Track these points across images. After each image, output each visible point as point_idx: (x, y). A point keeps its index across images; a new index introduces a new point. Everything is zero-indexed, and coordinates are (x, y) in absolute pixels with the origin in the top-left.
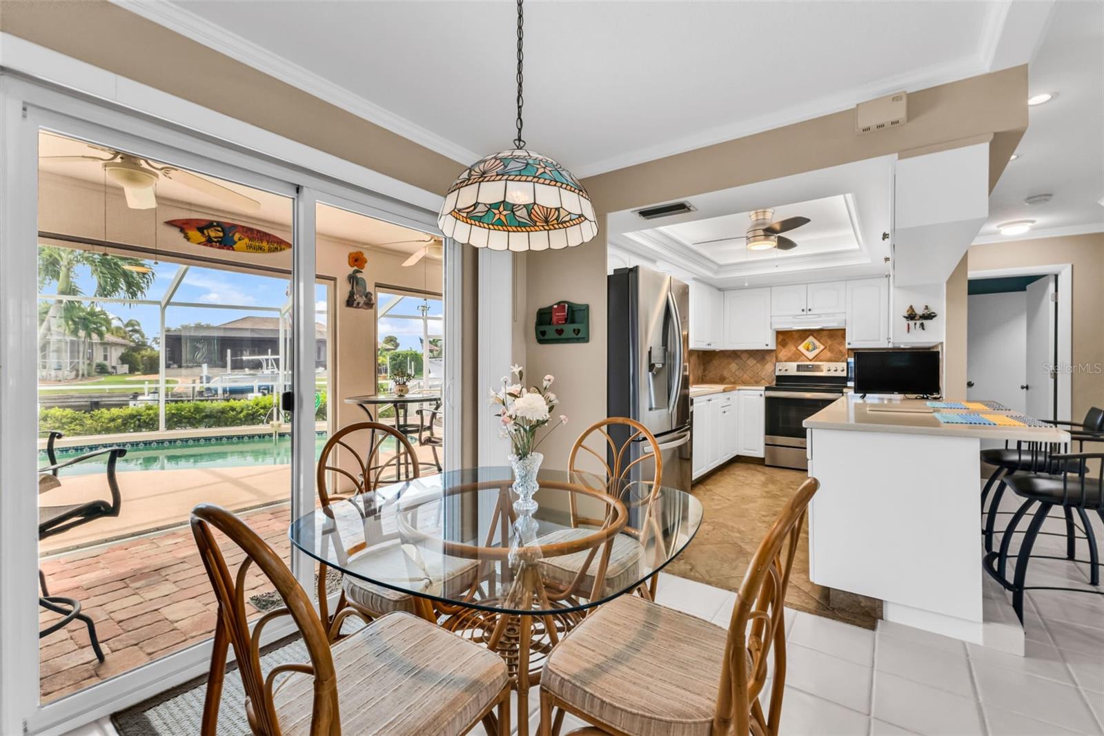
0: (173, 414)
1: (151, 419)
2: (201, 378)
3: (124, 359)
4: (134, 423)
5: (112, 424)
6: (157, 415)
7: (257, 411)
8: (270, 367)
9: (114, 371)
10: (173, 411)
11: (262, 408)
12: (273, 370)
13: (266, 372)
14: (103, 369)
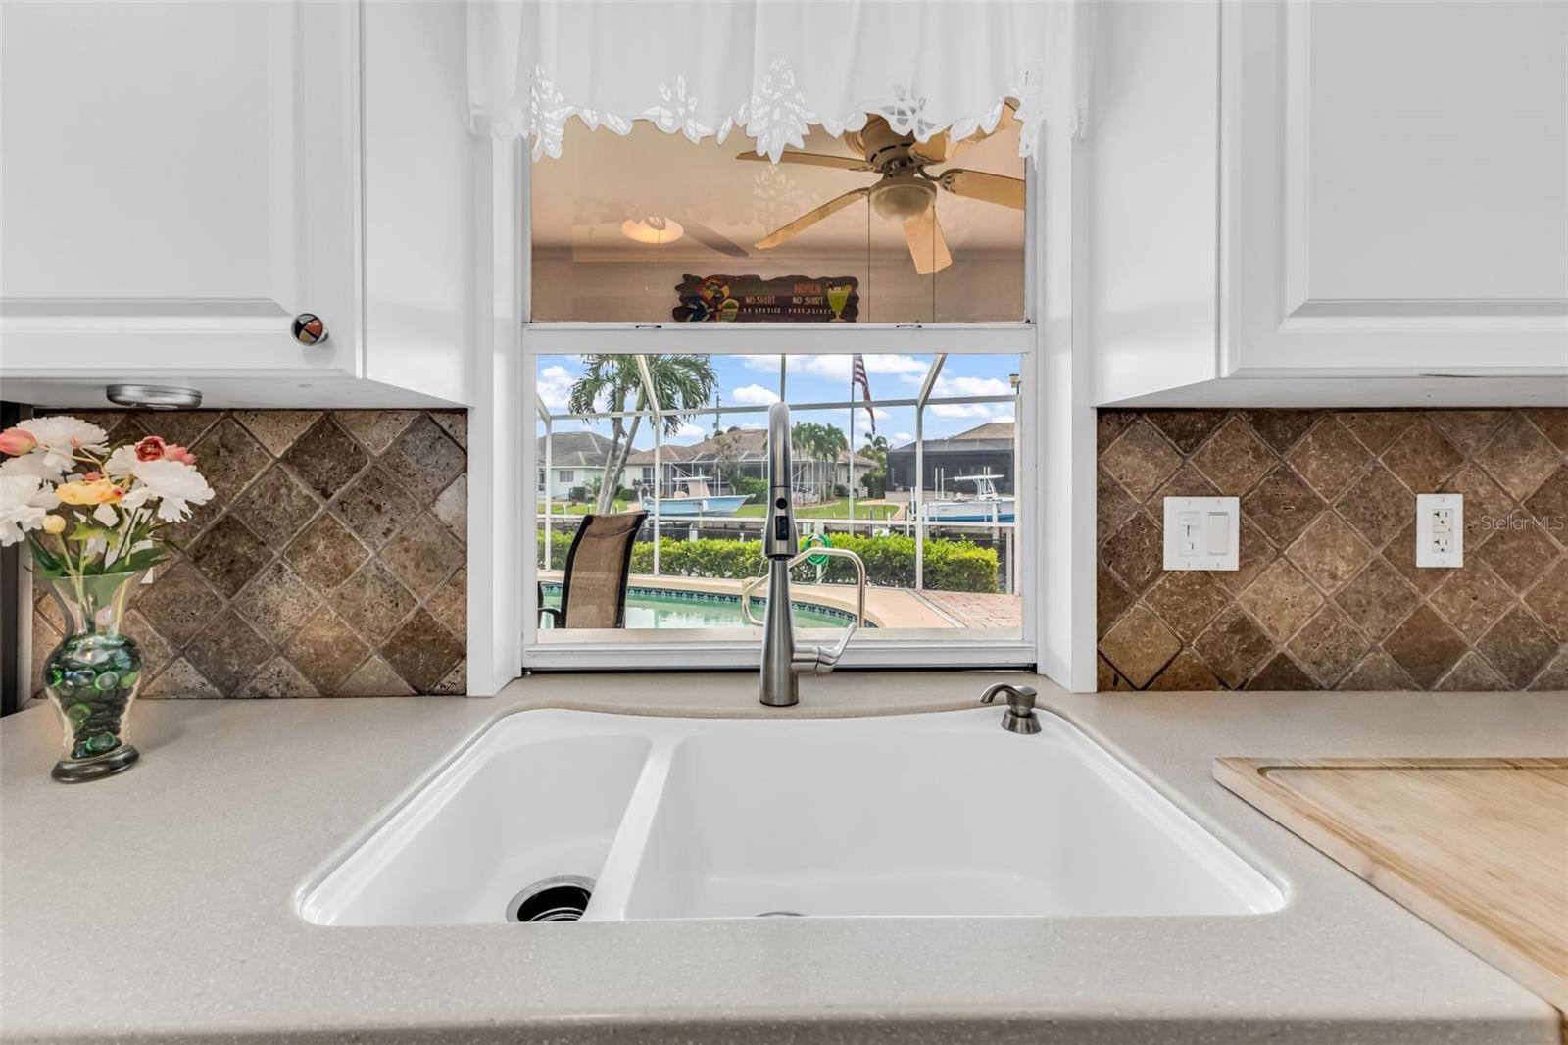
2: (911, 504)
3: (866, 481)
8: (986, 490)
12: (989, 495)
13: (982, 498)
14: (841, 493)
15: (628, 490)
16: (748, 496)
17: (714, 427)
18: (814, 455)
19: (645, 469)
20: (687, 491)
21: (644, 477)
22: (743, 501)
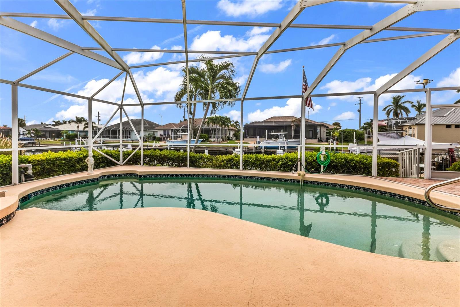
0: (246, 160)
1: (237, 162)
2: (257, 142)
3: (234, 135)
4: (231, 163)
5: (222, 163)
6: (239, 160)
7: (287, 163)
8: (282, 138)
9: (231, 139)
10: (246, 159)
11: (290, 161)
12: (283, 139)
13: (281, 140)
14: (229, 139)
15: (158, 138)
16: (202, 139)
17: (183, 118)
18: (221, 126)
19: (164, 131)
20: (182, 138)
21: (164, 133)
22: (201, 141)
